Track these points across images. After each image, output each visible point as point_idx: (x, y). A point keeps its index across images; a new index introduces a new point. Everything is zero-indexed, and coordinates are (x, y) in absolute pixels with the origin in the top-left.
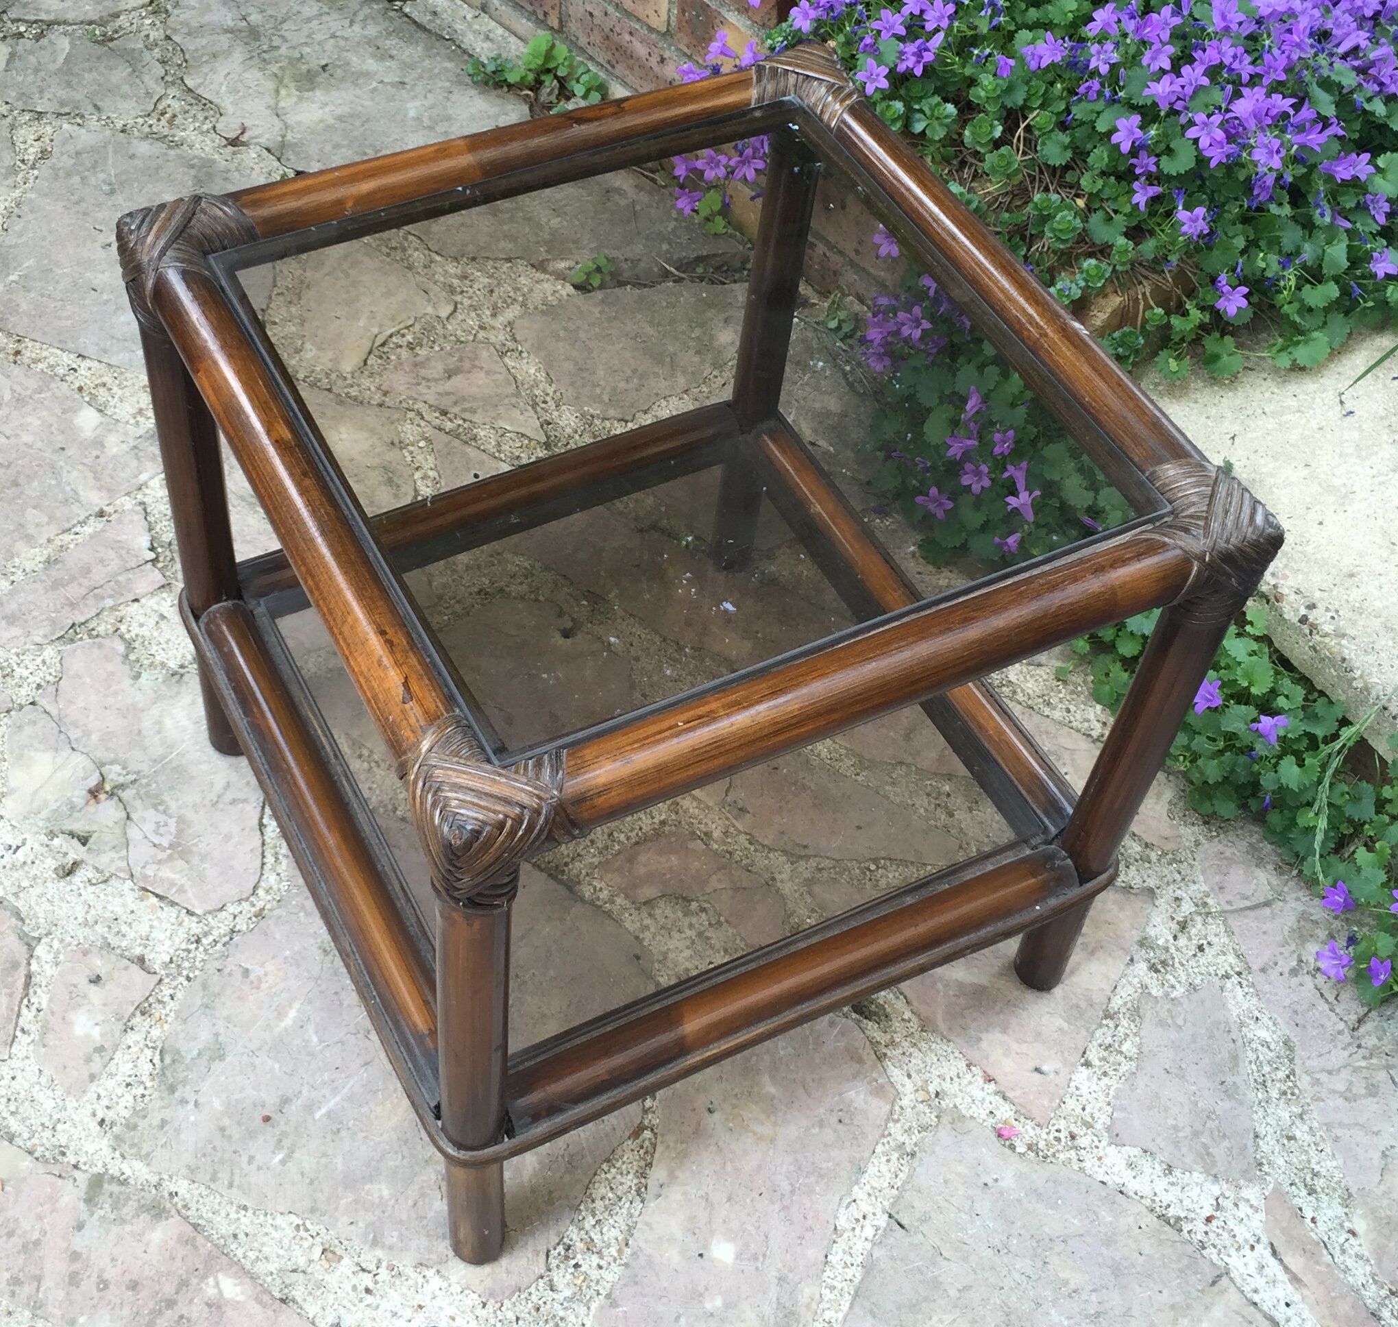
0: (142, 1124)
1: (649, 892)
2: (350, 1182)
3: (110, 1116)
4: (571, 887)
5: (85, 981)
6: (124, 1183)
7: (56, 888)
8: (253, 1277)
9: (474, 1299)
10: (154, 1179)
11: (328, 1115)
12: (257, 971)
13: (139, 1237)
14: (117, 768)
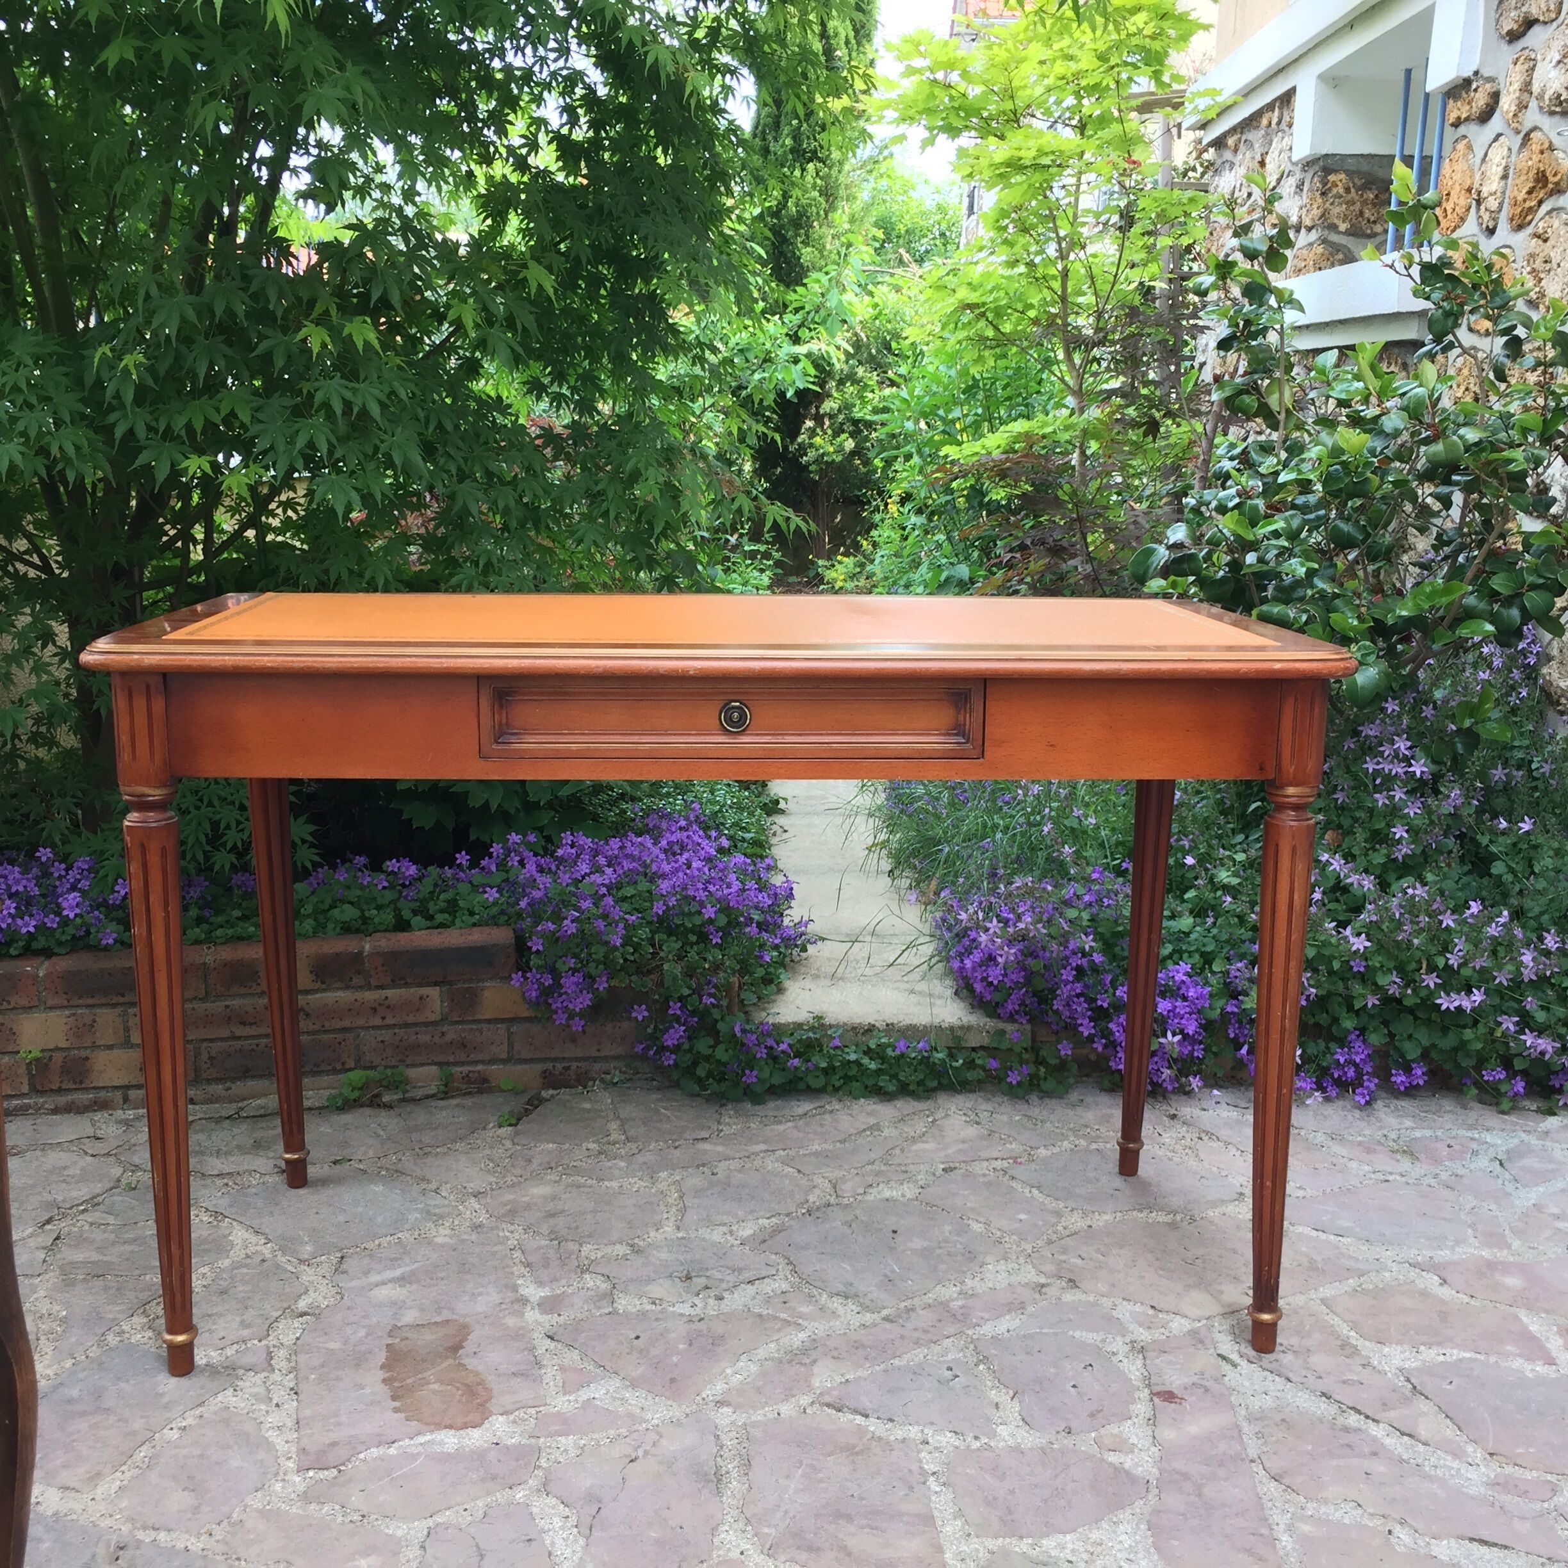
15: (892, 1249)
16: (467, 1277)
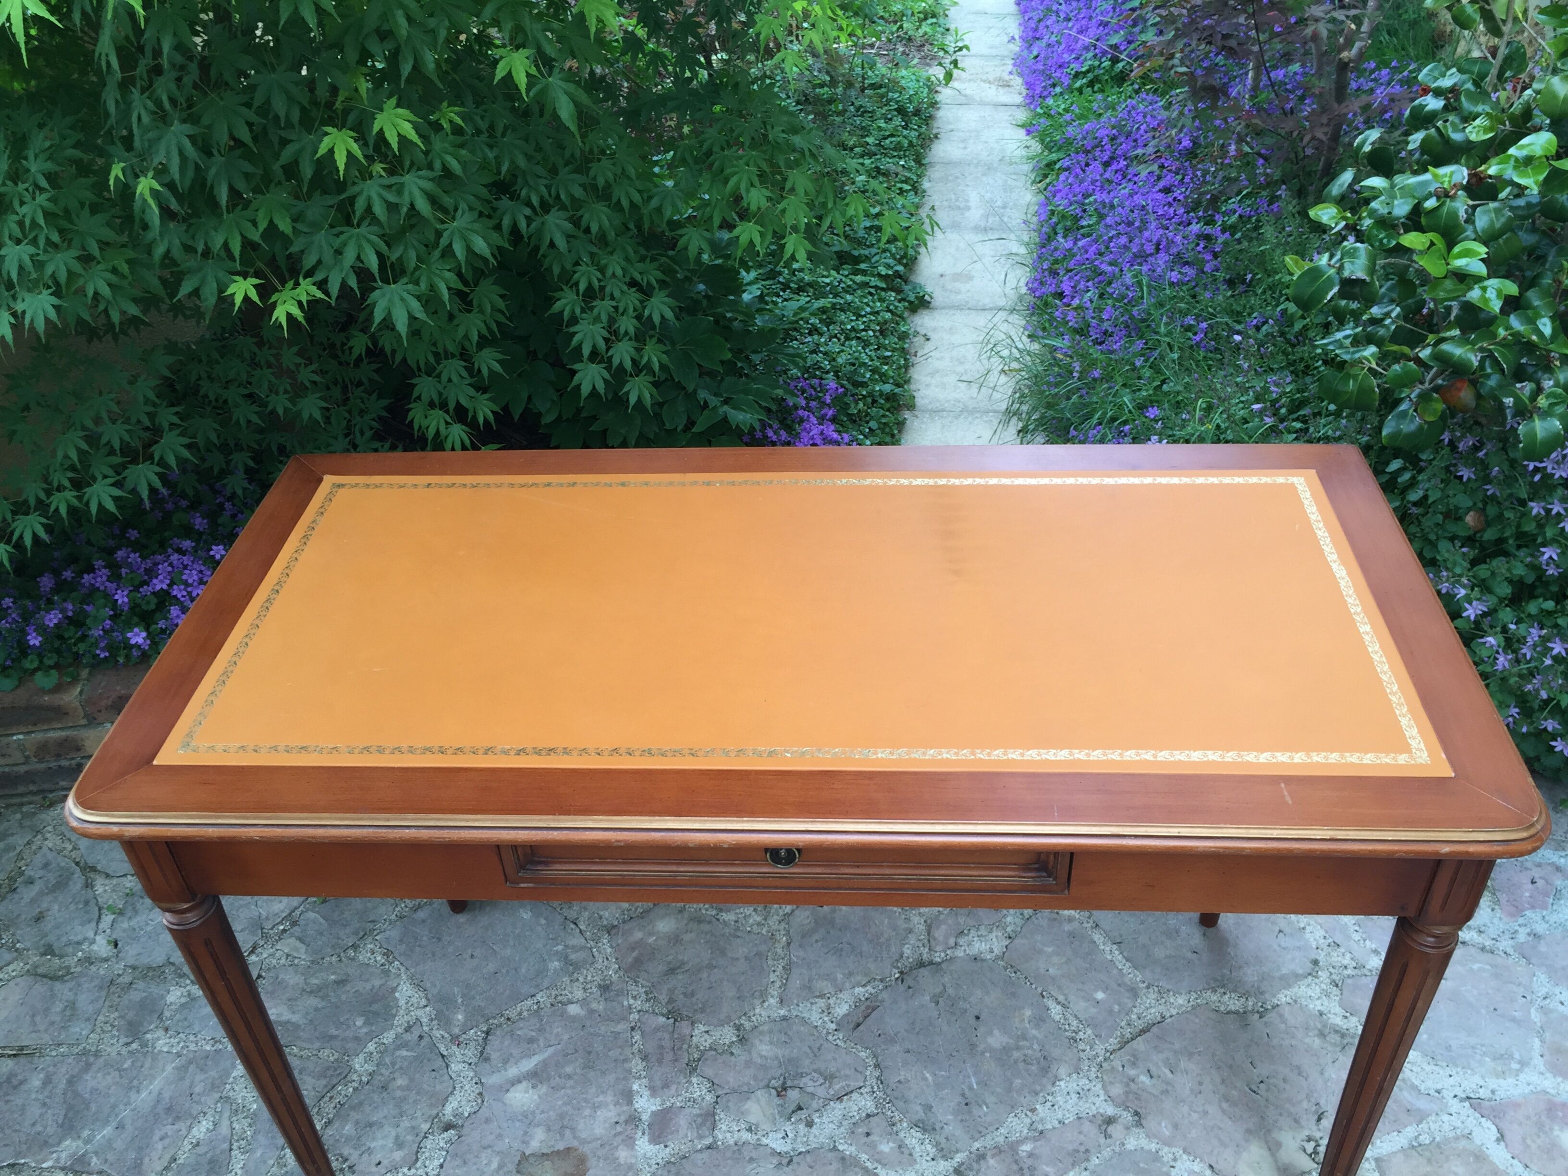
0: (942, 1146)
1: (952, 942)
2: (1009, 1090)
3: (931, 1155)
4: (931, 963)
5: (866, 1139)
6: (963, 1163)
7: (815, 1130)
8: (1026, 1138)
9: (1074, 1076)
10: (967, 1153)
11: (977, 1084)
12: (902, 1078)
13: (988, 1167)
14: (773, 1082)
15: (973, 1046)
16: (591, 1074)
